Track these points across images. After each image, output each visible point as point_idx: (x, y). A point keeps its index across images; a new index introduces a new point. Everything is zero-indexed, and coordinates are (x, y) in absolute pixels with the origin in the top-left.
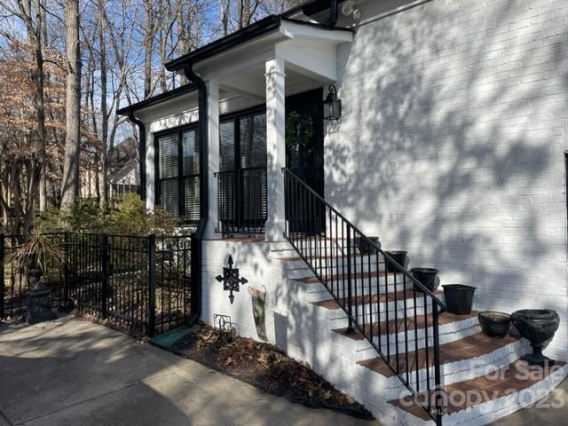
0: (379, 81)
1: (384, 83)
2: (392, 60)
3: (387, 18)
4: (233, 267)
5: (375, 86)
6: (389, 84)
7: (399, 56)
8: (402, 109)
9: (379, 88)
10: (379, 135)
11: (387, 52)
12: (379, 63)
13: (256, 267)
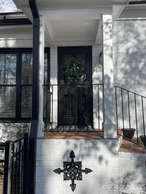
0: (128, 50)
1: (131, 51)
2: (135, 41)
3: (132, 21)
4: (75, 160)
5: (125, 52)
6: (133, 52)
7: (139, 40)
8: (141, 65)
9: (127, 53)
10: (127, 76)
11: (132, 37)
12: (128, 41)
13: (101, 159)
